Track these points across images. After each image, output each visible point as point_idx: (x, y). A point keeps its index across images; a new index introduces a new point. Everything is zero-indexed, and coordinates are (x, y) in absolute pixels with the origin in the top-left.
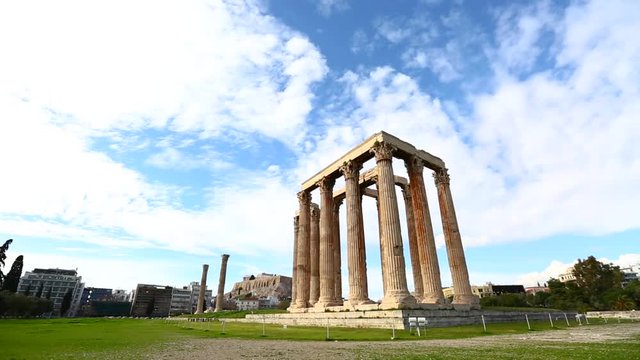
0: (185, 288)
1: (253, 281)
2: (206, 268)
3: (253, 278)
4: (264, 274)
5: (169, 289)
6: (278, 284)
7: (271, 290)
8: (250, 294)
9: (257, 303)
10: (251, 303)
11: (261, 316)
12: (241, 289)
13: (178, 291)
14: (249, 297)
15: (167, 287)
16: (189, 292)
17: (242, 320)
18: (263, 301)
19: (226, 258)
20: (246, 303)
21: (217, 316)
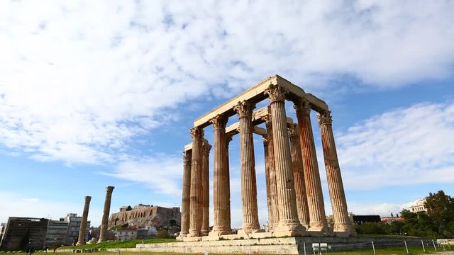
0: (62, 220)
1: (129, 212)
2: (88, 199)
3: (129, 208)
4: (141, 205)
5: (44, 221)
6: (154, 214)
7: (148, 220)
8: (127, 224)
9: (135, 233)
10: (130, 233)
11: (153, 245)
12: (117, 219)
13: (54, 223)
14: (125, 227)
15: (43, 220)
16: (66, 224)
17: (133, 250)
18: (141, 231)
19: (110, 190)
20: (124, 233)
21: (103, 246)
